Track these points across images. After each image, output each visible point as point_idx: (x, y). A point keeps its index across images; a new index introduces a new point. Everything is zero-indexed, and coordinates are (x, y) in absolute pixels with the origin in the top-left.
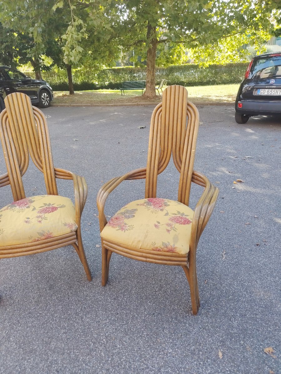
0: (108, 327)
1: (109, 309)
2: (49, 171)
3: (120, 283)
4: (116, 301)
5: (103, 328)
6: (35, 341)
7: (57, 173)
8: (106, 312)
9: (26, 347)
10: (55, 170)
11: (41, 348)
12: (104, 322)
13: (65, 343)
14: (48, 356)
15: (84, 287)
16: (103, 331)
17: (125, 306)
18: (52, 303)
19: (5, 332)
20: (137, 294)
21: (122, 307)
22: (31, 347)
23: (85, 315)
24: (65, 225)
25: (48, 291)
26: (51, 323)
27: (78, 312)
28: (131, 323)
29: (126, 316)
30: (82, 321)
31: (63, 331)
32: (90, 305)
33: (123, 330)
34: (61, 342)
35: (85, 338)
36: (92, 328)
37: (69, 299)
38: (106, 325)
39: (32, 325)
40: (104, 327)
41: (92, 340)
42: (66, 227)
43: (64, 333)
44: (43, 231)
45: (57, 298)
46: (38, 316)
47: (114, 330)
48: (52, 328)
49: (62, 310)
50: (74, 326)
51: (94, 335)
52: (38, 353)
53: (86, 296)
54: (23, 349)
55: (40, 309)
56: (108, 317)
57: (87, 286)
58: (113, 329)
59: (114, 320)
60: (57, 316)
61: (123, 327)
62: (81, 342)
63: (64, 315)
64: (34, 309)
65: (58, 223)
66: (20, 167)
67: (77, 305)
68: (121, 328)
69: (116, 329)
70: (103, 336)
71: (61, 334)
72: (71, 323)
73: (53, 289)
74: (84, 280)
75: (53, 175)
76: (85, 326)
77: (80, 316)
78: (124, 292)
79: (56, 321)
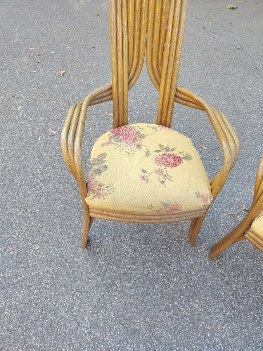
0: (223, 325)
1: (221, 297)
2: (167, 91)
3: (231, 259)
4: (229, 287)
5: (216, 325)
6: (136, 318)
7: (178, 94)
8: (218, 301)
9: (127, 324)
10: (177, 91)
11: (144, 331)
12: (218, 315)
13: (172, 334)
14: (154, 347)
15: (186, 252)
16: (218, 329)
17: (241, 298)
18: (149, 265)
19: (100, 294)
20: (256, 283)
21: (237, 299)
22: (132, 325)
23: (193, 297)
24: (198, 195)
25: (144, 246)
26: (152, 297)
27: (182, 290)
28: (251, 328)
29: (245, 315)
30: (189, 305)
31: (168, 314)
32: (196, 284)
33: (243, 337)
34: (167, 330)
35: (196, 333)
36: (204, 321)
37: (169, 265)
38: (220, 321)
39: (130, 293)
40: (218, 323)
41: (204, 340)
42: (200, 199)
43: (169, 317)
44: (169, 201)
45: (155, 260)
46: (135, 280)
47: (232, 333)
48: (154, 306)
49: (163, 281)
50: (181, 311)
51: (207, 333)
52: (141, 337)
53: (191, 268)
54: (123, 325)
55: (137, 272)
56: (221, 309)
57: (189, 252)
58: (230, 330)
59: (229, 317)
60: (158, 289)
61: (242, 332)
62: (192, 338)
63: (167, 289)
64: (129, 269)
65: (188, 191)
66: (129, 73)
67: (180, 278)
68: (240, 332)
69: (234, 332)
70: (218, 337)
71: (165, 318)
72: (176, 305)
73: (149, 244)
74: (185, 241)
75: (172, 97)
76: (194, 315)
77: (186, 297)
78: (238, 276)
79: (157, 295)
